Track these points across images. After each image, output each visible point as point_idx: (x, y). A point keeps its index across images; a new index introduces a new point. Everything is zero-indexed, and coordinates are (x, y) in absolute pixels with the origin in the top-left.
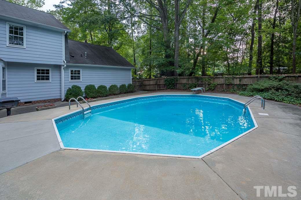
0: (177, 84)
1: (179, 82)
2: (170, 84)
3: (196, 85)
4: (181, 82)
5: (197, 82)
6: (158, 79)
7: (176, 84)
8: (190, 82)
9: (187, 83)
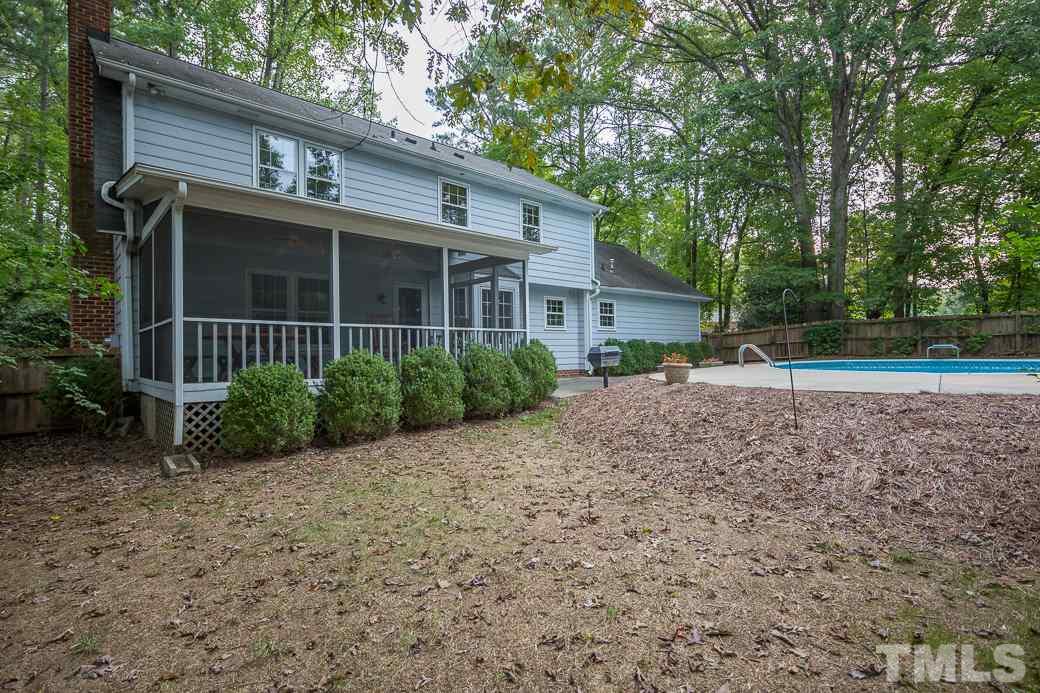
0: (849, 343)
1: (854, 336)
2: (825, 341)
3: (917, 341)
4: (861, 335)
5: (920, 332)
6: (779, 330)
7: (845, 340)
8: (893, 334)
9: (883, 336)
